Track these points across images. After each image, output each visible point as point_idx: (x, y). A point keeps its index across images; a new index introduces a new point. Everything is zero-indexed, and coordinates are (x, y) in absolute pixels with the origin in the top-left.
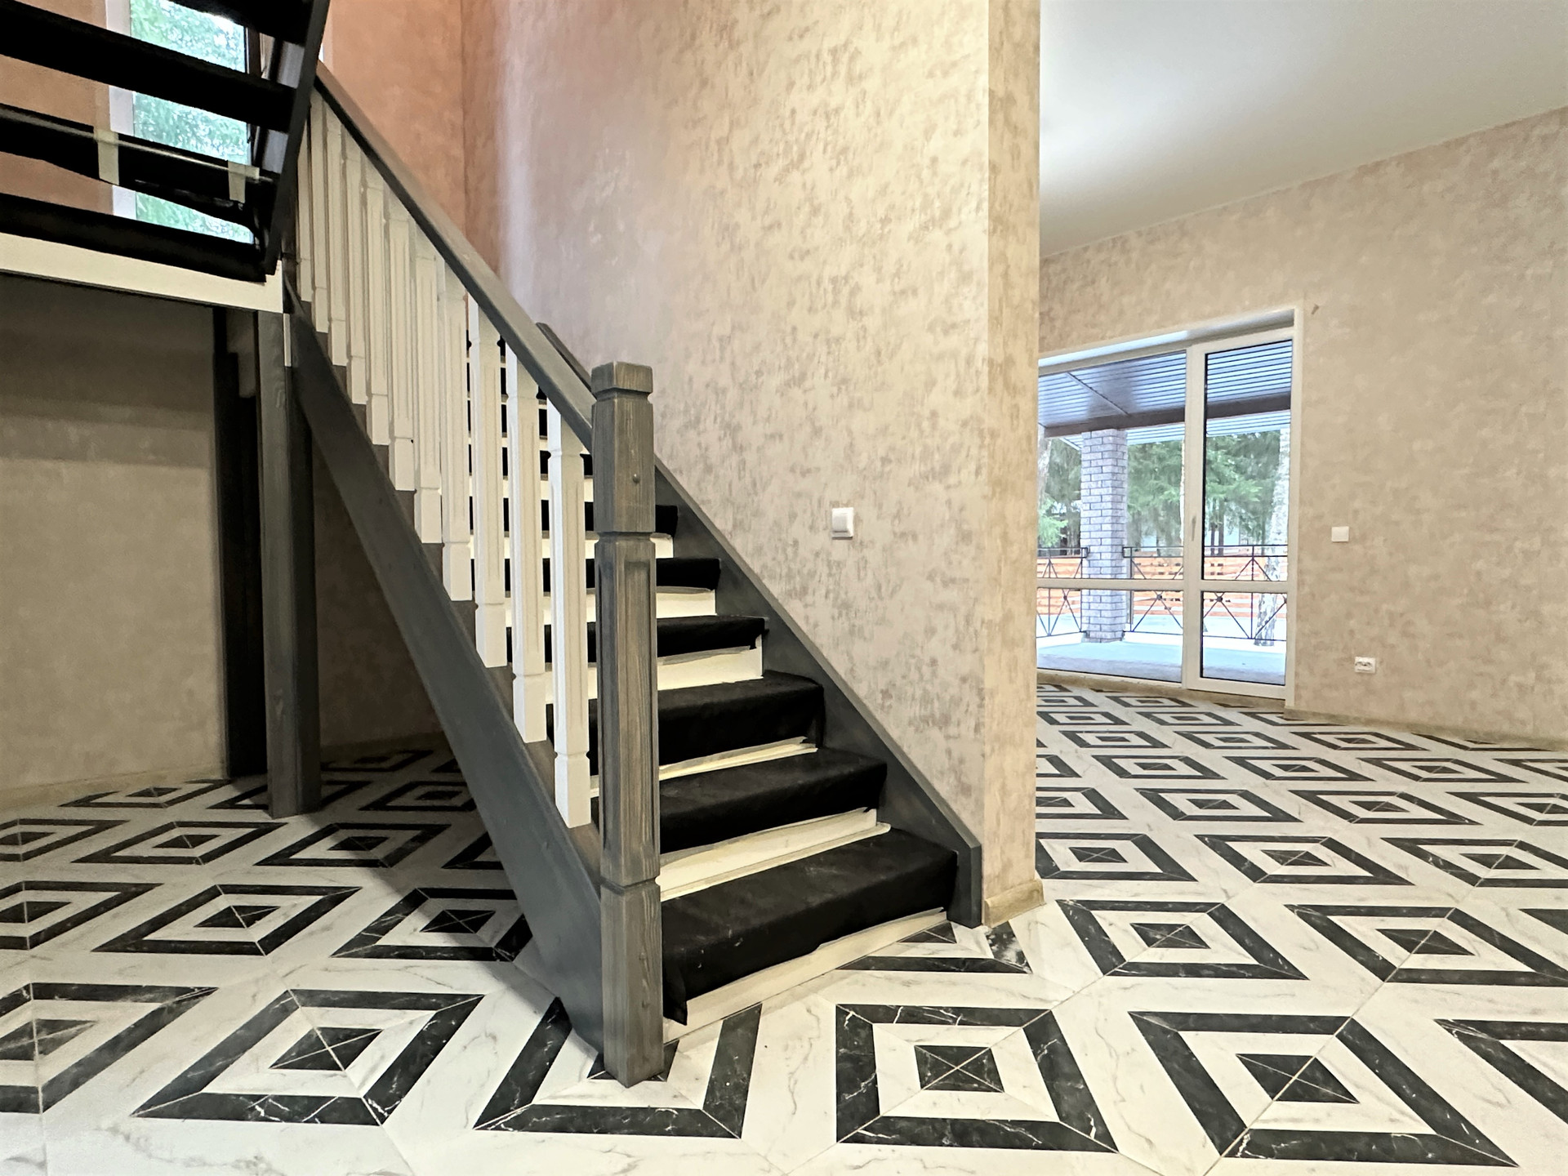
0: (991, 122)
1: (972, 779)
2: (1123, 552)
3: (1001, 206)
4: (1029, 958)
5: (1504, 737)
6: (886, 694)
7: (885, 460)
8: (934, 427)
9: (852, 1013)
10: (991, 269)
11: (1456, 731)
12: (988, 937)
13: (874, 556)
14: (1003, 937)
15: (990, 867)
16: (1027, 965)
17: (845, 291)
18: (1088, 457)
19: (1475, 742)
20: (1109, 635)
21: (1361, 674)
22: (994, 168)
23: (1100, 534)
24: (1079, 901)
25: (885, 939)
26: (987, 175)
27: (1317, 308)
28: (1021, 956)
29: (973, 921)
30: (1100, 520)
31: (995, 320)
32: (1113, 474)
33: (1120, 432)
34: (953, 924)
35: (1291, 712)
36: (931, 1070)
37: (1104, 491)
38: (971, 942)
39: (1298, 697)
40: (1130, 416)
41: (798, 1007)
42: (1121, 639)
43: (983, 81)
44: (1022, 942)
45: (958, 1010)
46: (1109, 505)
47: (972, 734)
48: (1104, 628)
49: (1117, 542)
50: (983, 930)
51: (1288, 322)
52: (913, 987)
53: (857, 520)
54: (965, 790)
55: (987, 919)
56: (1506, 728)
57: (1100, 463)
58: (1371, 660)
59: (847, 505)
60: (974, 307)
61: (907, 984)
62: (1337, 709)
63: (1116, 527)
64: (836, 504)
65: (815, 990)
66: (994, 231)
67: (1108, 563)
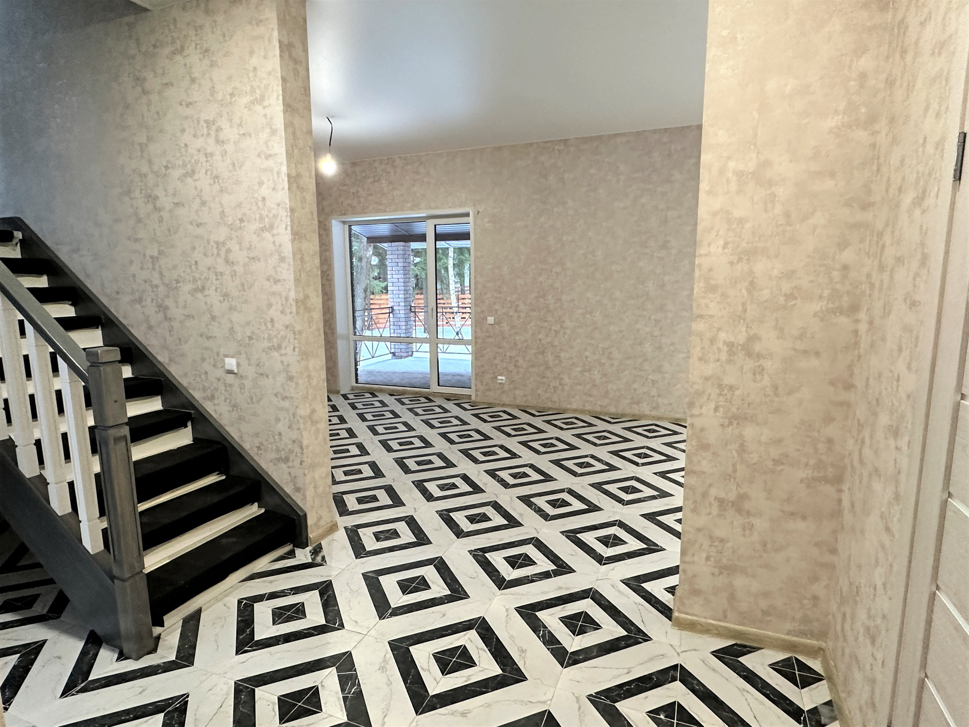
0: (289, 189)
1: (300, 485)
2: (411, 309)
3: (297, 227)
4: (327, 559)
5: (549, 409)
6: (259, 448)
7: (250, 338)
8: (273, 326)
9: (245, 601)
10: (294, 259)
11: (532, 408)
12: (310, 552)
13: (248, 384)
14: (317, 550)
15: (310, 521)
16: (326, 562)
17: (224, 249)
18: (391, 257)
19: (539, 412)
20: (405, 354)
21: (500, 384)
22: (292, 210)
23: (399, 300)
24: (354, 526)
25: (263, 564)
26: (289, 214)
27: (479, 212)
28: (323, 558)
29: (304, 545)
30: (398, 292)
31: (297, 280)
32: (404, 267)
33: (407, 244)
34: (295, 548)
35: (474, 402)
36: (278, 617)
37: (399, 276)
38: (303, 556)
39: (476, 395)
40: (411, 236)
41: (220, 604)
42: (412, 356)
43: (284, 169)
44: (325, 552)
45: (292, 589)
46: (402, 284)
47: (299, 465)
48: (403, 350)
49: (408, 304)
50: (309, 548)
51: (467, 215)
52: (274, 583)
53: (238, 365)
54: (298, 490)
55: (311, 543)
56: (550, 405)
57: (397, 260)
58: (503, 378)
59: (232, 357)
60: (287, 273)
61: (271, 582)
62: (492, 401)
63: (407, 296)
64: (227, 356)
65: (227, 595)
66: (295, 239)
67: (403, 316)
